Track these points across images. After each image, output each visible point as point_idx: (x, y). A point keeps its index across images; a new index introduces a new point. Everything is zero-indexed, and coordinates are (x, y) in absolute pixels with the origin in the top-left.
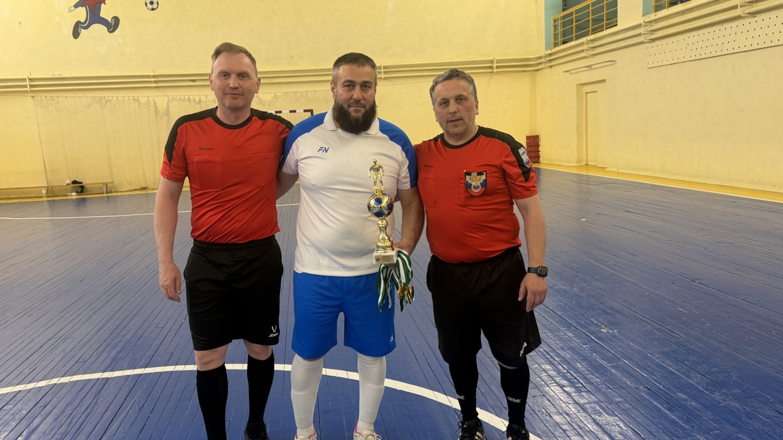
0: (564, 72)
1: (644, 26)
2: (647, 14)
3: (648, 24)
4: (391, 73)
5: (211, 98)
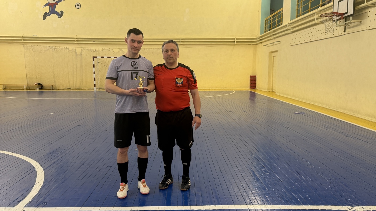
1: (288, 25)
3: (290, 24)
4: (185, 42)
5: (101, 49)
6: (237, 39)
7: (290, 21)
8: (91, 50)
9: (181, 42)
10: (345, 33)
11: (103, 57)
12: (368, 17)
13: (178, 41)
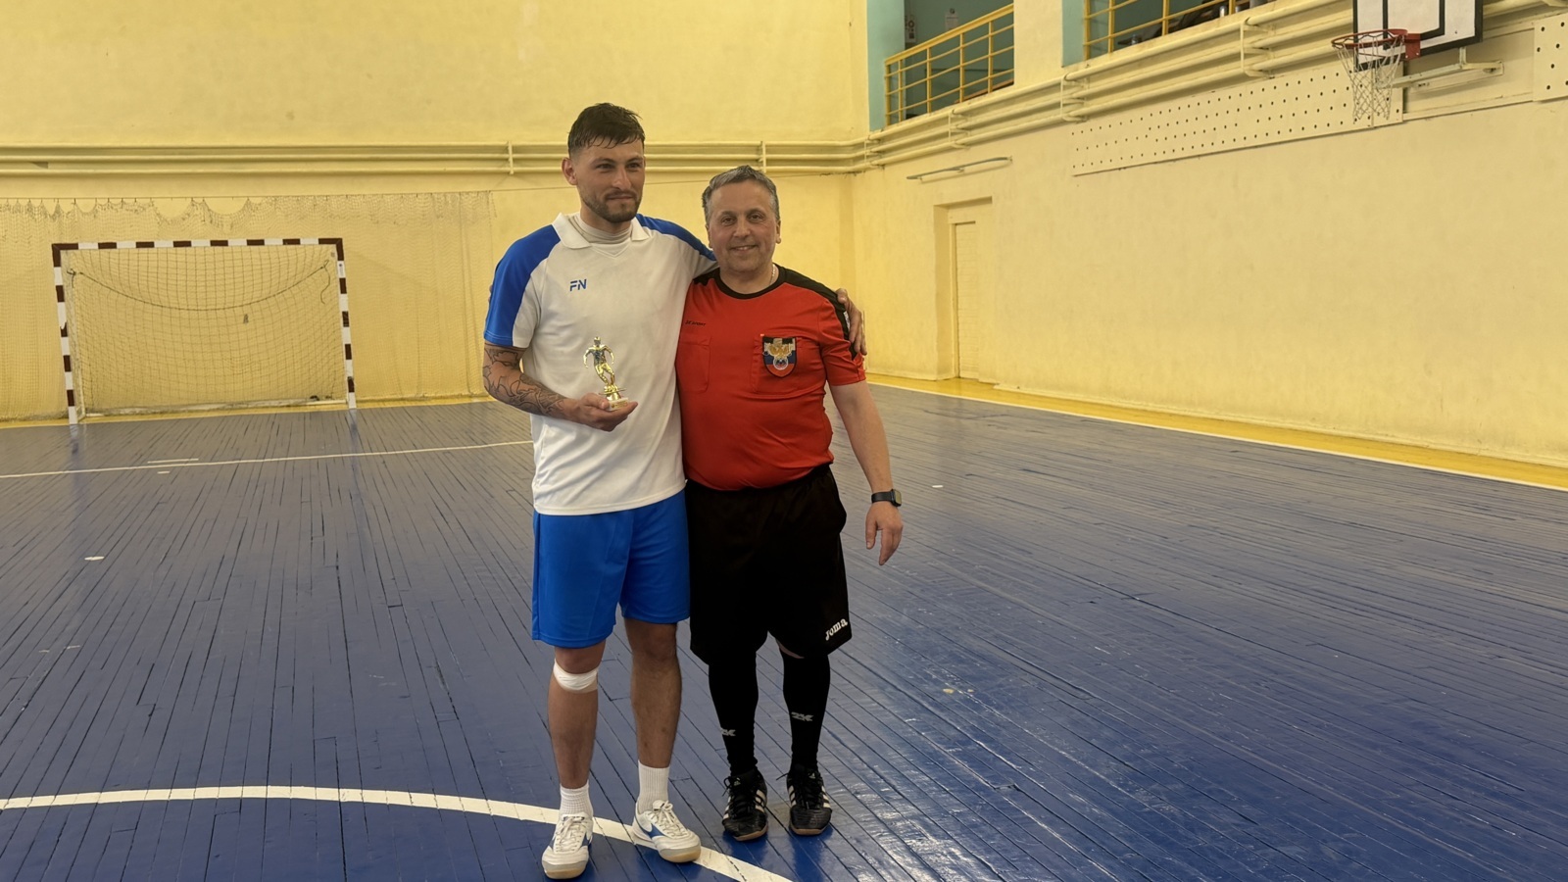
0: (908, 178)
1: (1065, 88)
2: (1072, 63)
3: (1073, 83)
4: (532, 163)
5: (86, 205)
6: (771, 149)
7: (1063, 67)
8: (30, 209)
9: (511, 160)
10: (1407, 117)
11: (113, 246)
12: (1538, 50)
13: (497, 155)
